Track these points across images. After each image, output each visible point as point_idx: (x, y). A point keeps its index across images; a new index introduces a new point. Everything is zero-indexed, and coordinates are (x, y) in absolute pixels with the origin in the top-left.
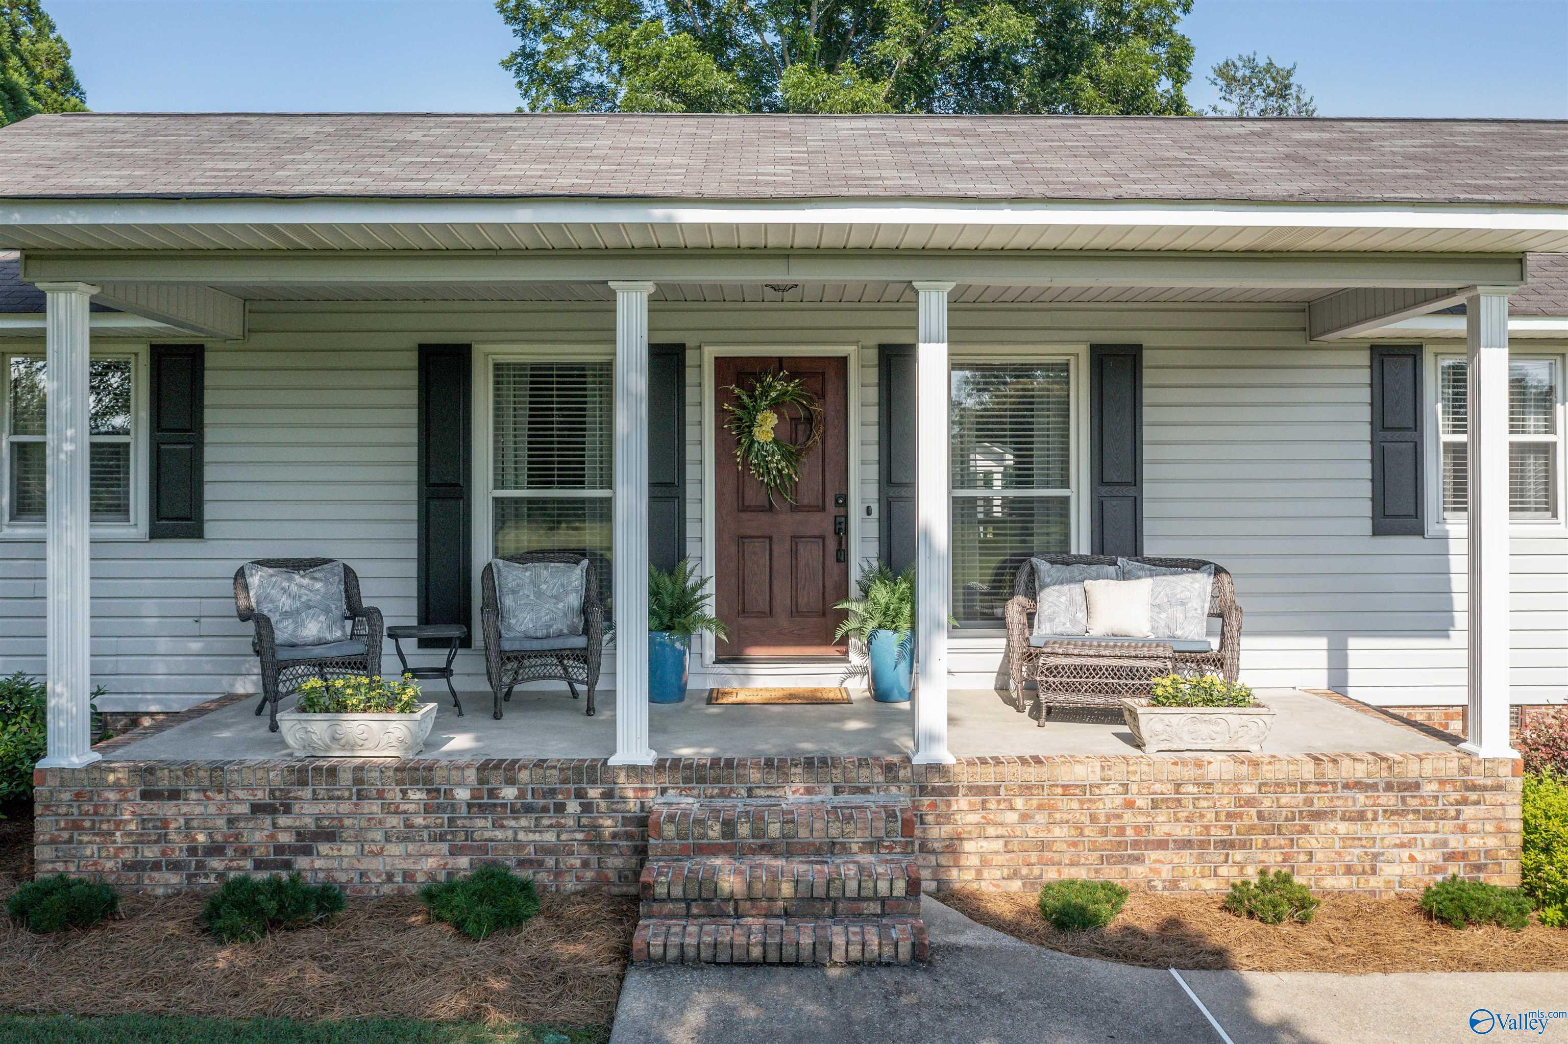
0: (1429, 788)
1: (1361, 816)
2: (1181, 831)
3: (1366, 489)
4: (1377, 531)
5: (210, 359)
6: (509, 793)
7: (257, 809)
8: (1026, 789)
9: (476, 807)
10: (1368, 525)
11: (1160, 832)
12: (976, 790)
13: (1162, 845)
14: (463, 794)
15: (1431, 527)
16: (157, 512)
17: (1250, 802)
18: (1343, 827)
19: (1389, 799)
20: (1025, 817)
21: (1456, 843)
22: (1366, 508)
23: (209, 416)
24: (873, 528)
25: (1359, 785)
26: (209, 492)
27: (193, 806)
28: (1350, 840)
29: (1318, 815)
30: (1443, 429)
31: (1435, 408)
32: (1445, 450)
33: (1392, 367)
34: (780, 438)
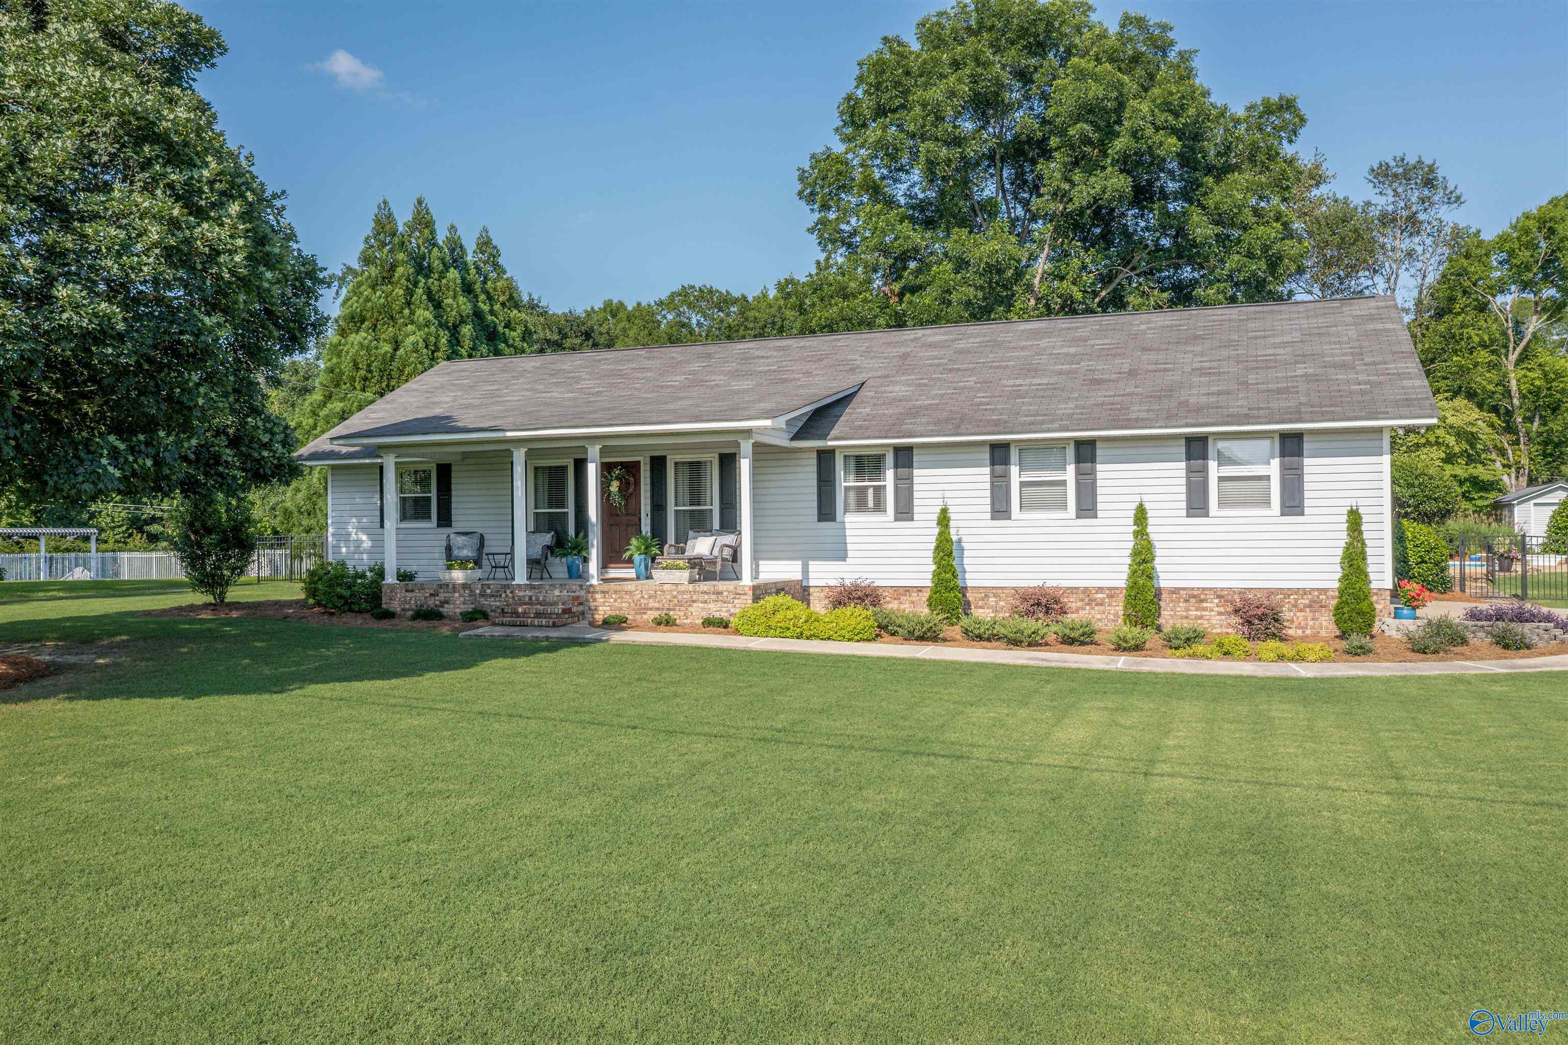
0: (725, 594)
1: (706, 602)
2: (656, 605)
3: (815, 504)
4: (819, 521)
5: (453, 468)
6: (489, 591)
7: (431, 595)
8: (616, 592)
9: (482, 595)
10: (816, 518)
11: (651, 605)
12: (603, 592)
13: (651, 609)
14: (478, 591)
15: (838, 519)
16: (439, 519)
17: (675, 597)
18: (701, 605)
19: (714, 597)
20: (615, 600)
21: (732, 610)
22: (816, 511)
23: (453, 487)
24: (649, 521)
25: (706, 593)
26: (453, 512)
27: (417, 594)
28: (703, 608)
29: (694, 601)
30: (845, 481)
31: (840, 473)
32: (847, 489)
33: (825, 458)
34: (620, 490)
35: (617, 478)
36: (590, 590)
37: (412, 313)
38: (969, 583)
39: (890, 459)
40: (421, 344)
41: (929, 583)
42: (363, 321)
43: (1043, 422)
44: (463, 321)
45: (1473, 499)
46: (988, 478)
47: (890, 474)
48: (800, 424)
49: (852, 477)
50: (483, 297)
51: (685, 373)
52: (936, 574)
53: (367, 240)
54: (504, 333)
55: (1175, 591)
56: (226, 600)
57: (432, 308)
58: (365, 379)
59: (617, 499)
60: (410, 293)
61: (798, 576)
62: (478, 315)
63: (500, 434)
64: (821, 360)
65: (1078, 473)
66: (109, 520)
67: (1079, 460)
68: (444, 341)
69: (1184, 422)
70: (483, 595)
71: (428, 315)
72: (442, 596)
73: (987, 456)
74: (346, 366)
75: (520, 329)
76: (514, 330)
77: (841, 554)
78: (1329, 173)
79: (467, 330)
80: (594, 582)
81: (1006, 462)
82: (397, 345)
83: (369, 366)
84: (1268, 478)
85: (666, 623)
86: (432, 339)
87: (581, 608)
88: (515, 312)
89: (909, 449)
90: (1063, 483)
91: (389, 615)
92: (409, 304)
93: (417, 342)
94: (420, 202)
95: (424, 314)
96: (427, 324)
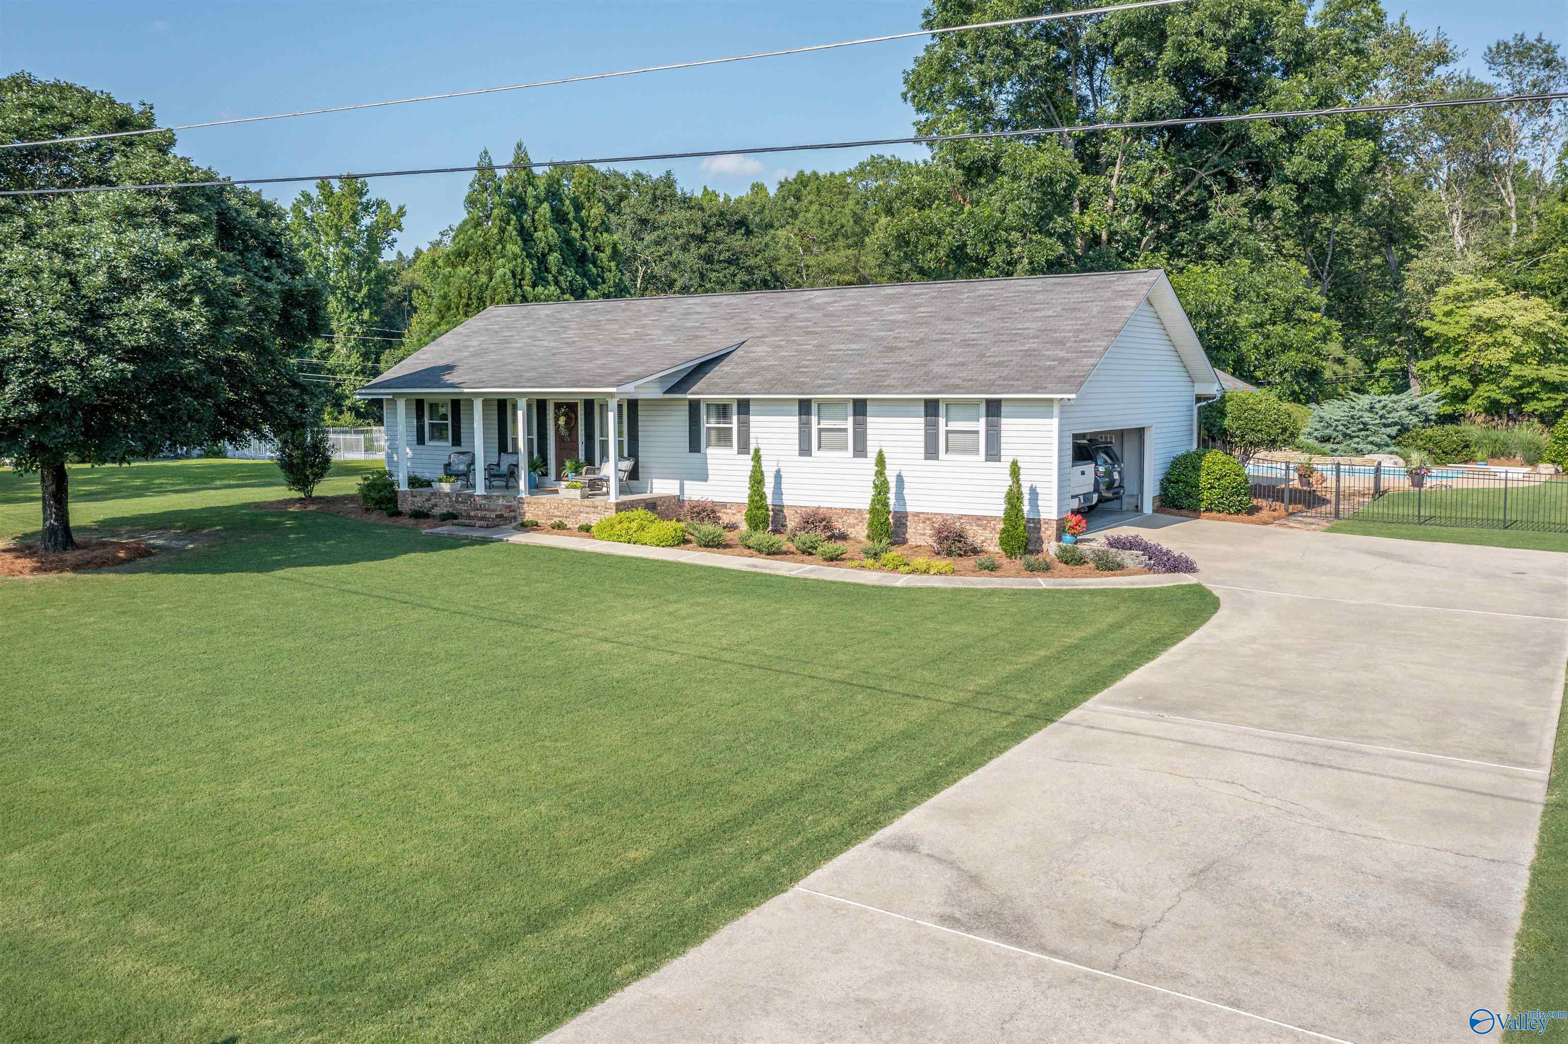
1: (588, 513)
2: (558, 514)
3: (687, 440)
4: (690, 452)
5: (462, 402)
6: (459, 499)
8: (535, 503)
9: (454, 502)
10: (688, 450)
11: (553, 514)
12: (528, 503)
13: (553, 517)
14: (453, 499)
15: (702, 451)
16: (453, 440)
17: (569, 509)
20: (535, 509)
22: (687, 445)
23: (462, 416)
24: (583, 447)
26: (462, 435)
27: (418, 499)
28: (587, 517)
30: (709, 423)
31: (704, 417)
32: (708, 429)
33: (694, 406)
34: (566, 423)
35: (564, 415)
36: (521, 501)
37: (504, 247)
38: (785, 503)
39: (735, 408)
40: (509, 274)
41: (746, 501)
42: (467, 255)
43: (828, 385)
44: (551, 250)
45: (1542, 400)
46: (797, 425)
47: (735, 418)
48: (677, 380)
49: (713, 420)
50: (575, 225)
51: (638, 327)
52: (750, 496)
53: (471, 185)
54: (593, 254)
55: (917, 514)
56: (314, 494)
57: (520, 242)
58: (467, 305)
59: (564, 432)
60: (502, 231)
61: (677, 492)
62: (568, 242)
63: (456, 390)
64: (732, 318)
65: (855, 423)
66: (351, 387)
67: (855, 414)
68: (528, 270)
69: (918, 389)
70: (457, 501)
71: (516, 249)
72: (433, 501)
73: (797, 408)
74: (453, 293)
75: (608, 251)
76: (603, 252)
77: (704, 478)
78: (1459, 50)
79: (554, 258)
80: (523, 495)
81: (809, 413)
82: (490, 274)
83: (469, 295)
84: (977, 432)
85: (560, 527)
86: (519, 270)
87: (513, 514)
88: (605, 235)
89: (747, 402)
90: (845, 430)
91: (399, 514)
92: (500, 241)
93: (505, 274)
94: (519, 146)
95: (514, 248)
96: (515, 257)
